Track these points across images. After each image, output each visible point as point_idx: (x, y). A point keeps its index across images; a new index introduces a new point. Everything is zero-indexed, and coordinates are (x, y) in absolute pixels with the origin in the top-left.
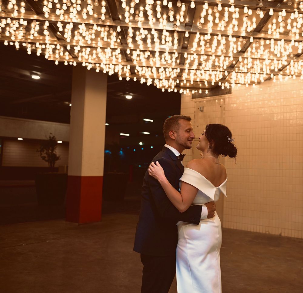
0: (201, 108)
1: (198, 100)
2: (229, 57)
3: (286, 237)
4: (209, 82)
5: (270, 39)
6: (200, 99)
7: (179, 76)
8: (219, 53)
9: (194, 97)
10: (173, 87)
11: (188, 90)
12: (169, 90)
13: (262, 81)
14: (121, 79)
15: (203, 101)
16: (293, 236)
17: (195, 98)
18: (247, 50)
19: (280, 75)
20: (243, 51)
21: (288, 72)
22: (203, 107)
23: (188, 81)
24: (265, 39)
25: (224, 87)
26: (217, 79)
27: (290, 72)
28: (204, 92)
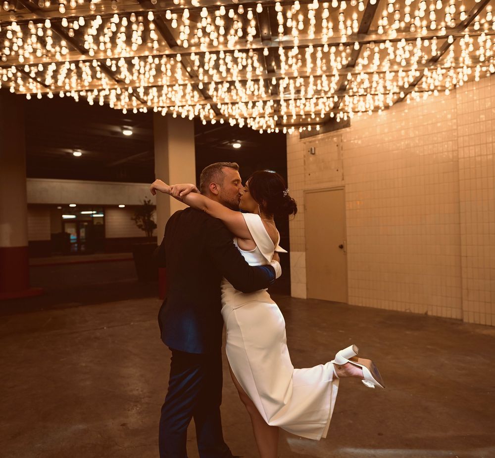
0: (312, 149)
1: (308, 140)
2: (334, 75)
3: (434, 316)
4: (318, 114)
5: (384, 41)
6: (311, 139)
7: (276, 111)
8: (319, 73)
9: (302, 136)
10: (273, 126)
11: (293, 128)
12: (269, 131)
13: (391, 104)
14: (204, 123)
15: (315, 141)
16: (444, 315)
17: (304, 137)
18: (357, 61)
19: (413, 92)
20: (351, 65)
21: (424, 86)
22: (315, 149)
23: (290, 116)
24: (377, 42)
25: (340, 118)
26: (328, 109)
27: (429, 87)
28: (314, 129)
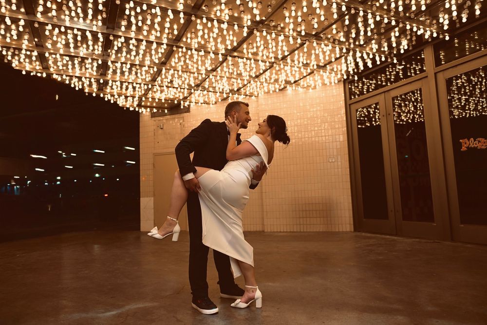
0: (160, 125)
1: (157, 119)
2: (202, 74)
5: (243, 58)
6: (160, 118)
9: (153, 116)
10: (135, 106)
11: (148, 109)
12: (131, 109)
13: (220, 101)
15: (163, 120)
22: (163, 125)
23: (153, 99)
24: (240, 57)
25: (184, 106)
26: (182, 97)
27: (246, 93)
28: (163, 111)
